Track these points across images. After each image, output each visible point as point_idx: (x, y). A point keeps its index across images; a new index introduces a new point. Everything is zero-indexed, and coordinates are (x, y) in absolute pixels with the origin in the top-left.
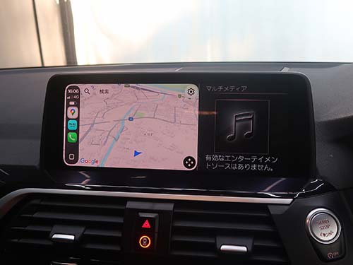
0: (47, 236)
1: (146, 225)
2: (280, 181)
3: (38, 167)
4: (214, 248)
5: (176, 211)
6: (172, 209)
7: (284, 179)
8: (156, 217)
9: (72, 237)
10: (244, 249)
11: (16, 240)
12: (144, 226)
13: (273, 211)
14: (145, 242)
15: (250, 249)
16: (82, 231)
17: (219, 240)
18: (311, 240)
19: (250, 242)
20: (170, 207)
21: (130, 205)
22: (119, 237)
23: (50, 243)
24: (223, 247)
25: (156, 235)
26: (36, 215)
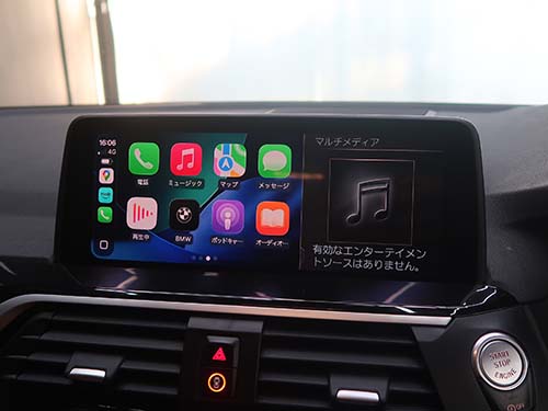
0: (62, 370)
1: (220, 355)
3: (51, 260)
4: (326, 394)
5: (267, 333)
6: (260, 331)
8: (234, 344)
9: (101, 374)
10: (375, 396)
11: (14, 376)
12: (216, 357)
13: (420, 335)
14: (217, 383)
15: (383, 397)
16: (117, 364)
17: (334, 381)
18: (479, 383)
19: (383, 384)
20: (257, 327)
21: (193, 323)
22: (176, 374)
23: (66, 382)
24: (342, 394)
25: (235, 371)
26: (45, 337)
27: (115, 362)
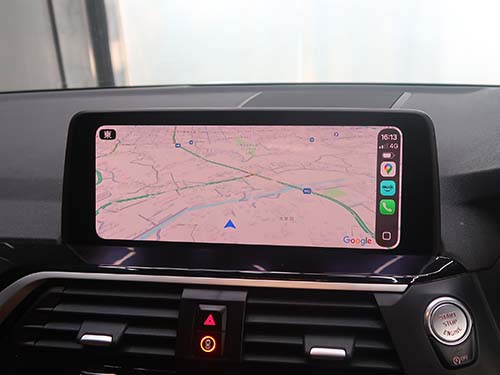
0: (73, 336)
1: (210, 321)
2: (395, 260)
3: (59, 242)
4: (301, 351)
5: (250, 301)
6: (244, 300)
7: (400, 257)
8: (223, 311)
9: (108, 339)
10: (342, 353)
11: (32, 343)
12: (207, 323)
13: (381, 301)
14: (208, 344)
15: (349, 352)
16: (123, 329)
17: (308, 340)
18: (432, 343)
19: (350, 343)
20: (242, 296)
21: (187, 294)
23: (79, 347)
24: (315, 351)
25: (223, 335)
26: (58, 309)
27: (120, 329)
